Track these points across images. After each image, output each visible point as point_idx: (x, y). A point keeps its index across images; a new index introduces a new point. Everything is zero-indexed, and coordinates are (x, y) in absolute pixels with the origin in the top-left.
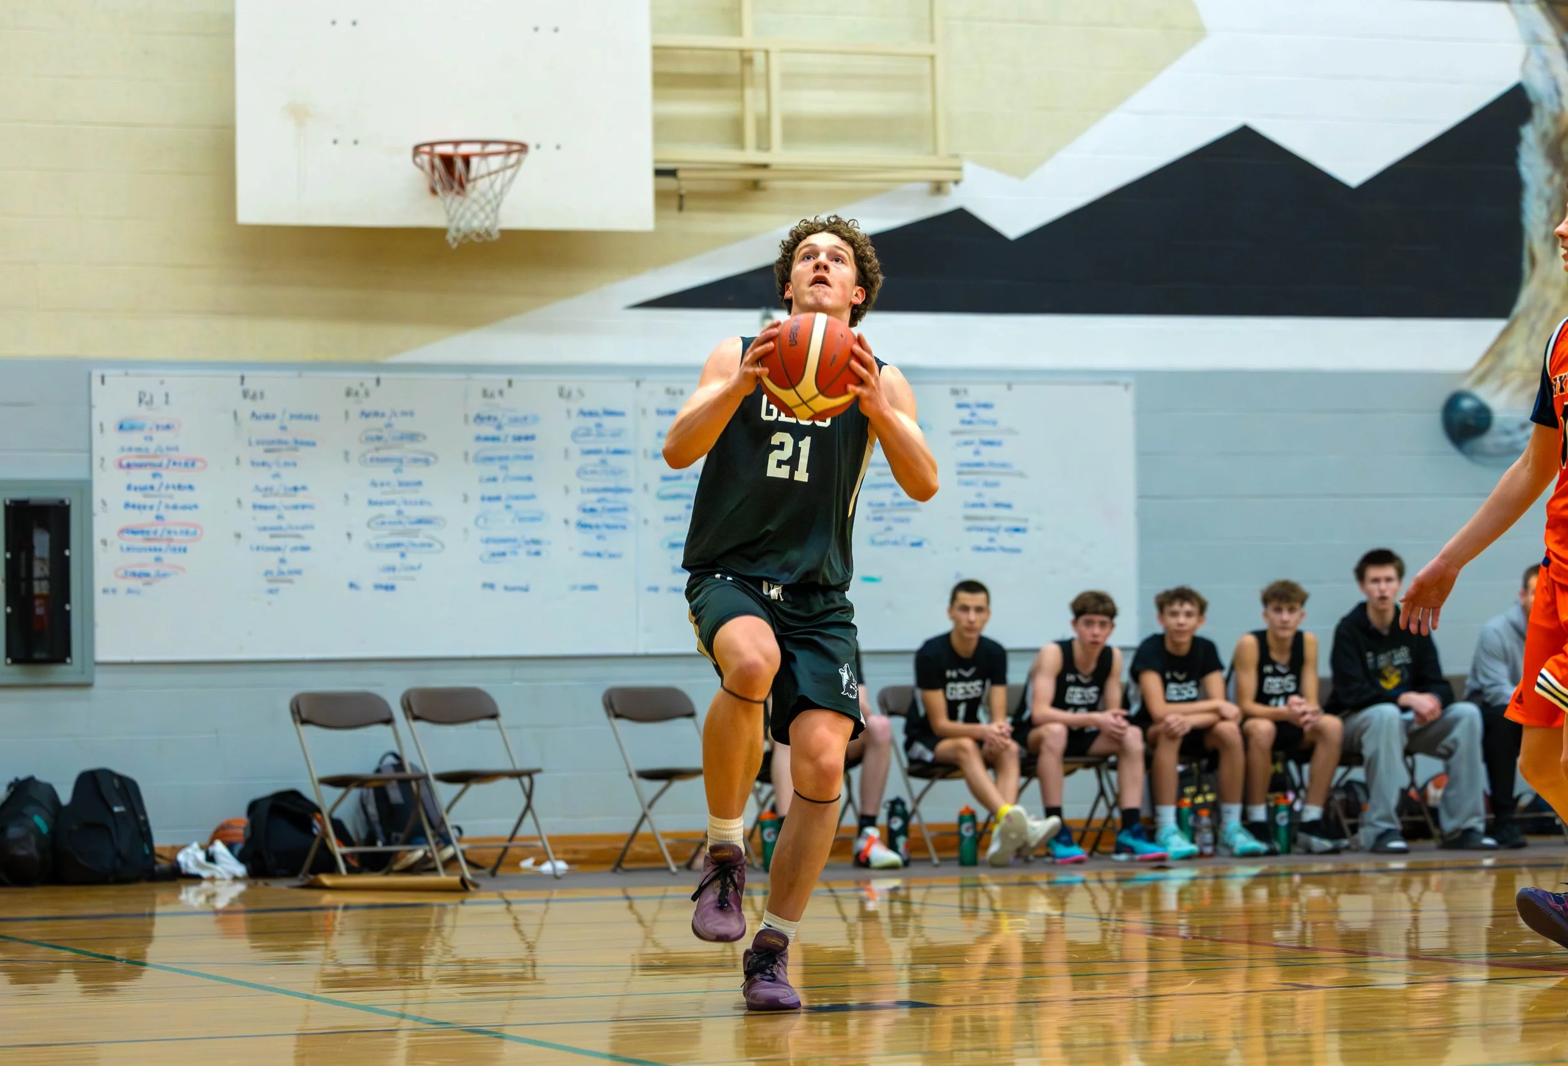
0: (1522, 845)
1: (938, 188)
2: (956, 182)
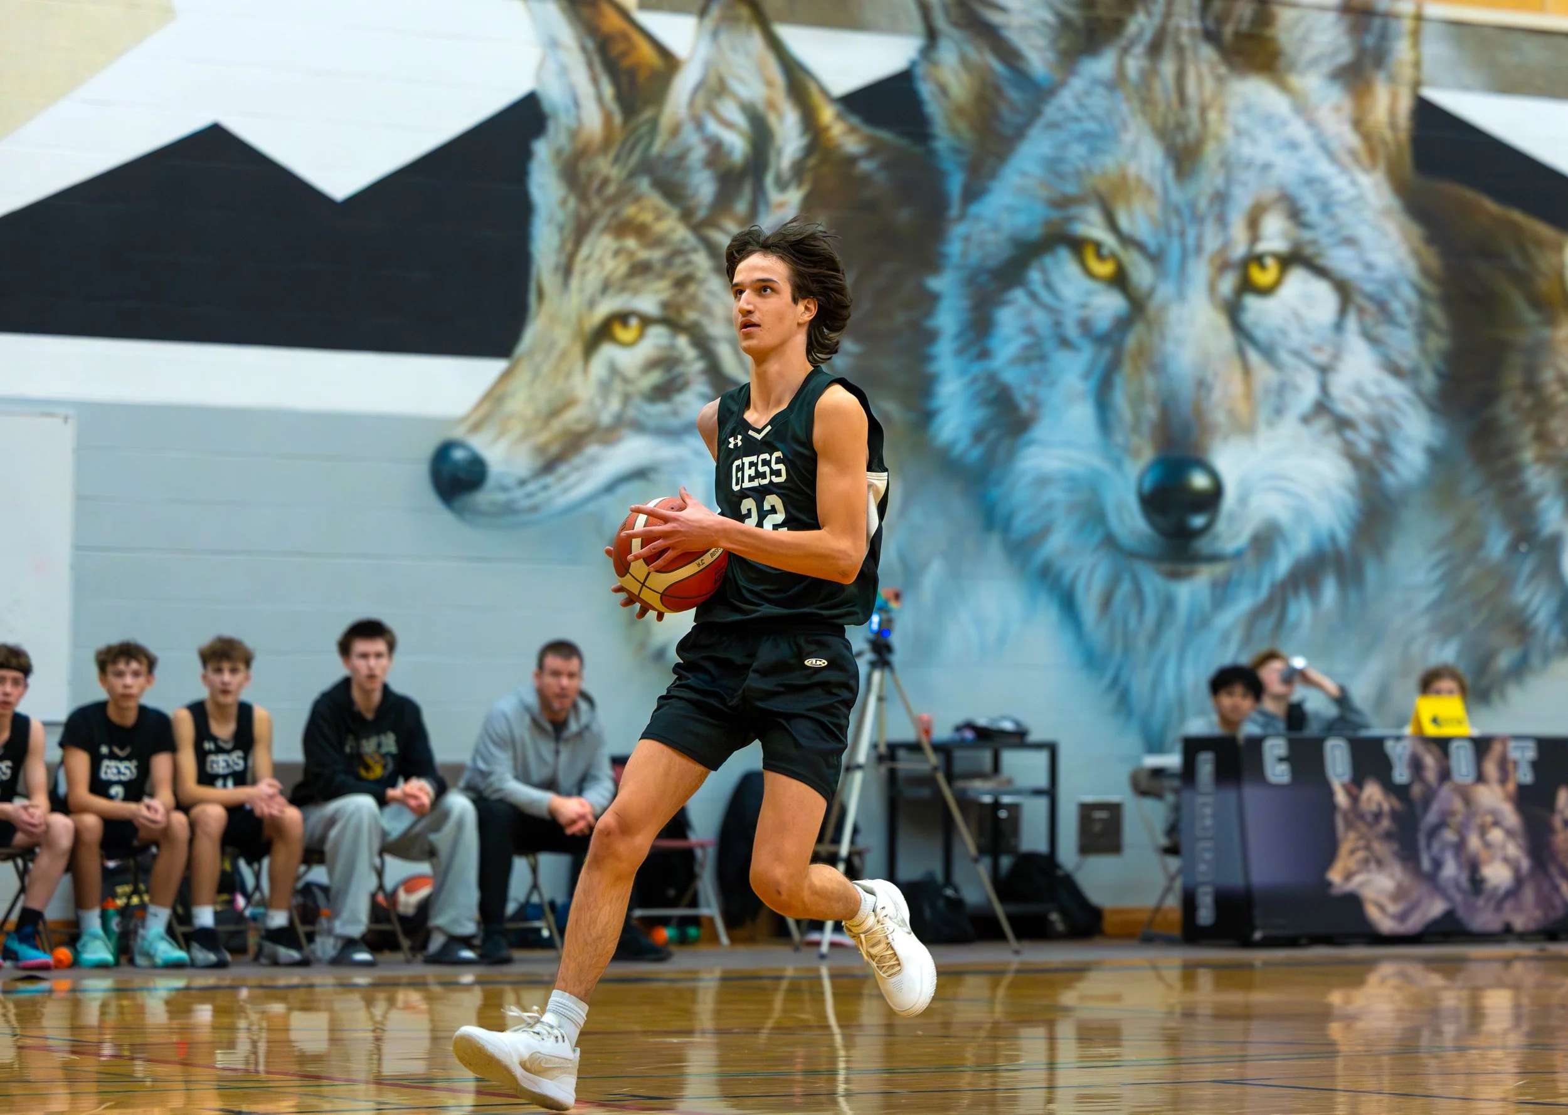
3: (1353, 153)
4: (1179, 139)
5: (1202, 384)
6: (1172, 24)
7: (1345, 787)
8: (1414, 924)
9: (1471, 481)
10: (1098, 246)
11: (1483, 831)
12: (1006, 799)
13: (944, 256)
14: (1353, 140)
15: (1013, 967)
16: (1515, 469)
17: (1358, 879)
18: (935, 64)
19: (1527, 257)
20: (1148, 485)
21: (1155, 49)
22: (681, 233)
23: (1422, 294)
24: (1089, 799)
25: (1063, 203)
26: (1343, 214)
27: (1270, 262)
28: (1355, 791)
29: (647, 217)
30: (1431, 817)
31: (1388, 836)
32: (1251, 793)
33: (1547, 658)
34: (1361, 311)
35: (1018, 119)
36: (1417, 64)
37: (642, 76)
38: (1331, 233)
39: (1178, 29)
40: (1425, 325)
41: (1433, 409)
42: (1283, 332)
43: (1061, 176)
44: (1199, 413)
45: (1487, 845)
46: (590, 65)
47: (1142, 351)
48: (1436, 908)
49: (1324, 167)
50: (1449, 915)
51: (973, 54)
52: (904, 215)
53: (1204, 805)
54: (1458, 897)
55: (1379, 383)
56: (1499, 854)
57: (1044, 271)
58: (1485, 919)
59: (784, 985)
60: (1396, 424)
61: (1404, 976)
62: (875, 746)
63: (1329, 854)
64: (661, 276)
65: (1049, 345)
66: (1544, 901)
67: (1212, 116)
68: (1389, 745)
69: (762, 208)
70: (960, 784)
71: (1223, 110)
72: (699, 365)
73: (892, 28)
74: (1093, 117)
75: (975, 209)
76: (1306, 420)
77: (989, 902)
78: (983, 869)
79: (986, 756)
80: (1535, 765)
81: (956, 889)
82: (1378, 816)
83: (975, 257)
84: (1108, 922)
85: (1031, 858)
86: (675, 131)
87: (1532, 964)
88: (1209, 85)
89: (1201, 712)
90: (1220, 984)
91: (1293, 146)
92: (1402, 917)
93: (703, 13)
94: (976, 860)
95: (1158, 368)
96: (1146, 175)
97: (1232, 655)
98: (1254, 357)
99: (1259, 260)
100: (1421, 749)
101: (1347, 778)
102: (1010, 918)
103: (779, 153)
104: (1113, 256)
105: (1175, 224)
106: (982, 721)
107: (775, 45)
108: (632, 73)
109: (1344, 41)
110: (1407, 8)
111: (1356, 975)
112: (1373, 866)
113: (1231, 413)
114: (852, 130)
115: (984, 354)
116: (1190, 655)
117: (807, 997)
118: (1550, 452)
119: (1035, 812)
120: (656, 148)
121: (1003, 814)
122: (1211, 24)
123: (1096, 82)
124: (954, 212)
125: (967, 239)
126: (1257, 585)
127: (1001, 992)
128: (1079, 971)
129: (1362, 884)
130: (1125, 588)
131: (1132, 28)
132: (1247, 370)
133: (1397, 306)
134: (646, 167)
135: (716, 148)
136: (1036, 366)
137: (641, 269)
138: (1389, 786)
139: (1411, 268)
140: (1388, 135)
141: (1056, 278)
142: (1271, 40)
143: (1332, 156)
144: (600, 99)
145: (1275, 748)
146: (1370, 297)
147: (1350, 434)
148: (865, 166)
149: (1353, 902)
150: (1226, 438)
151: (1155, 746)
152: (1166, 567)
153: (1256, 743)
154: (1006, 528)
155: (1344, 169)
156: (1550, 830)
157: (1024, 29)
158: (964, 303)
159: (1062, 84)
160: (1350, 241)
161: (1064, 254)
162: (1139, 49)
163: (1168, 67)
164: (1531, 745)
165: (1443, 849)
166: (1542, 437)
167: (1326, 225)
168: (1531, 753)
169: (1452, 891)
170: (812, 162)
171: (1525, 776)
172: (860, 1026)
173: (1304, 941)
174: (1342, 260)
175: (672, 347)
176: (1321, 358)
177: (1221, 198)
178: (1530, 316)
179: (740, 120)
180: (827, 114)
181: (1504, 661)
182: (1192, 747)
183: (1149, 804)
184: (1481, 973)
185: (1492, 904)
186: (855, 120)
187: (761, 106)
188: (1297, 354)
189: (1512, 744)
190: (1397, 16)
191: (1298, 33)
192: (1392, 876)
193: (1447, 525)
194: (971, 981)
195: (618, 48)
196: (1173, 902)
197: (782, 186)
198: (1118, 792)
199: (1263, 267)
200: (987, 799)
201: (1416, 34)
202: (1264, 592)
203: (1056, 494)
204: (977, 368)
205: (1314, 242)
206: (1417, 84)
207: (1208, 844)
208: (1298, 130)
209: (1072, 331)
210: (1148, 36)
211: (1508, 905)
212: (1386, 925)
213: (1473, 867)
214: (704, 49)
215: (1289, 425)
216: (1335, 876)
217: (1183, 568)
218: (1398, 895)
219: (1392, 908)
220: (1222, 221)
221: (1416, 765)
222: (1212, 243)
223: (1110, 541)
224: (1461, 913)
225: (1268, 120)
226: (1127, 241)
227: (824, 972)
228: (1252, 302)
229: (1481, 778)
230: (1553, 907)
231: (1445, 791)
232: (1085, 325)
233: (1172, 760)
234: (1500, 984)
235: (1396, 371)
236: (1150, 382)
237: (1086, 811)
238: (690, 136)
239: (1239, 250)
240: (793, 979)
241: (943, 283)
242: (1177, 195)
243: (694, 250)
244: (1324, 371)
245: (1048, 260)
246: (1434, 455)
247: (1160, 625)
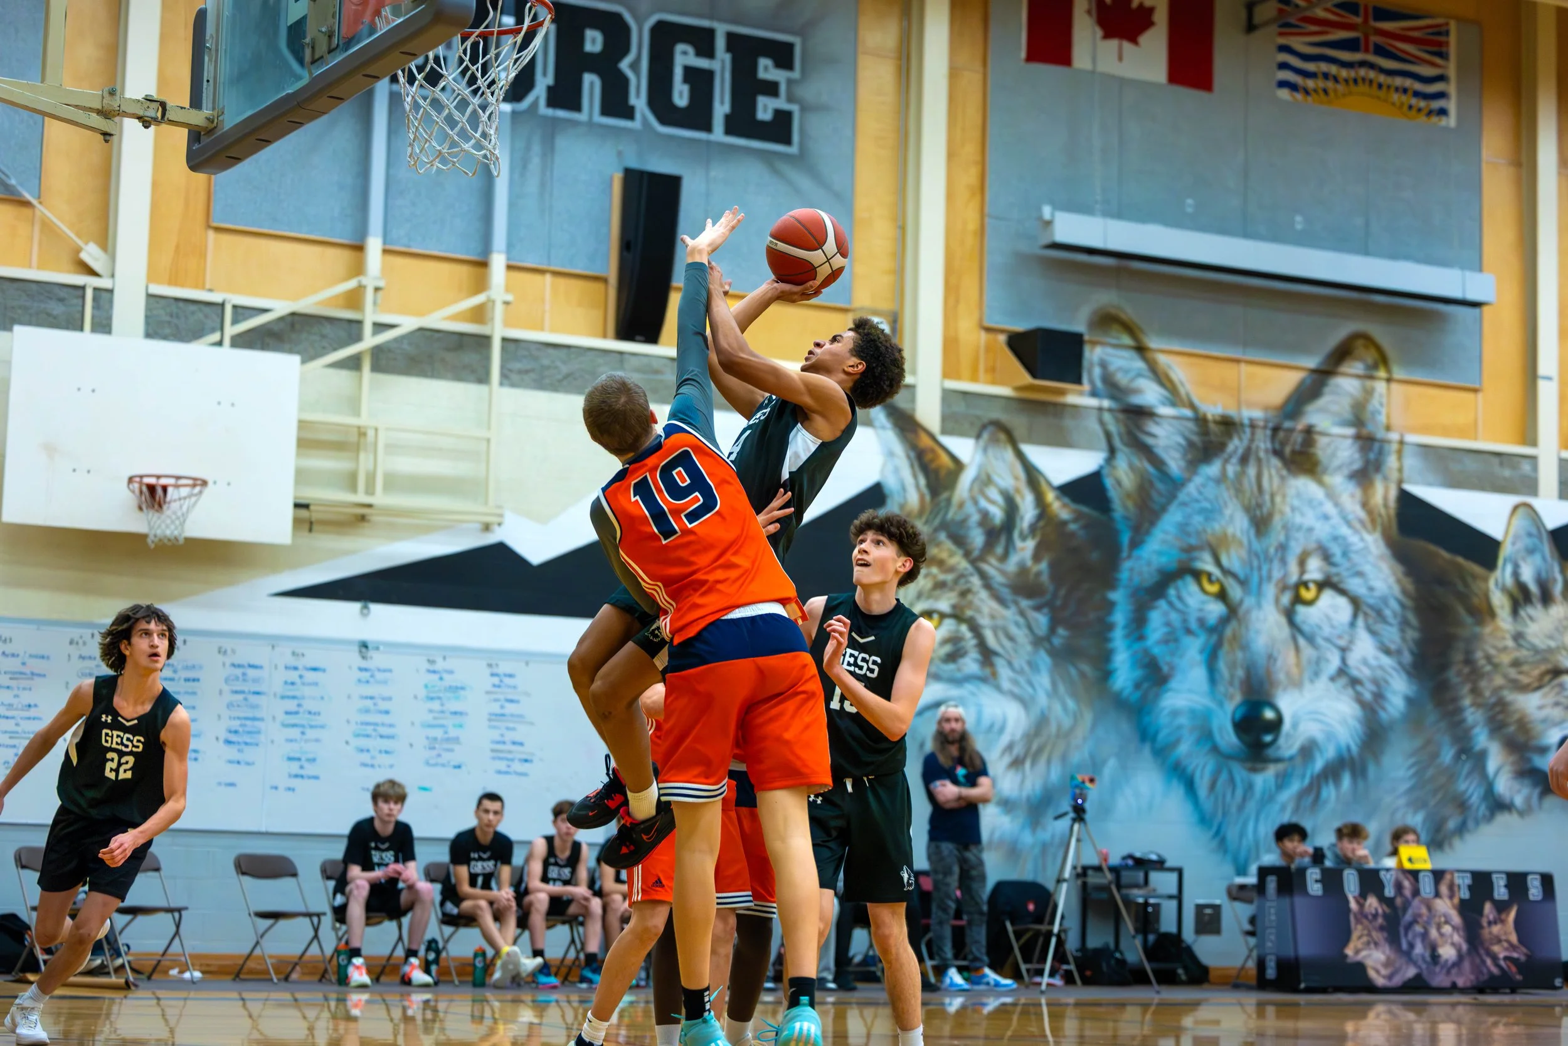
0: (853, 989)
1: (487, 528)
2: (499, 524)
3: (1362, 522)
4: (1258, 513)
5: (1271, 658)
6: (1254, 446)
7: (1355, 898)
8: (1397, 981)
9: (1432, 716)
10: (1209, 575)
11: (1439, 927)
12: (1152, 901)
13: (1117, 580)
14: (1362, 514)
15: (1156, 1001)
16: (1459, 710)
17: (1364, 953)
18: (1114, 467)
19: (1466, 585)
20: (1238, 715)
21: (1244, 460)
22: (964, 564)
23: (1402, 605)
24: (1201, 901)
25: (1189, 549)
26: (1355, 558)
27: (1312, 586)
28: (1362, 901)
29: (944, 555)
30: (1408, 917)
31: (1381, 928)
32: (1299, 901)
33: (1477, 823)
34: (1366, 614)
35: (1163, 500)
36: (1400, 470)
37: (943, 473)
38: (1348, 569)
39: (1258, 448)
40: (1404, 624)
41: (1409, 674)
42: (1320, 627)
43: (1188, 535)
44: (1269, 673)
45: (1442, 935)
46: (912, 466)
47: (1235, 637)
48: (1411, 972)
49: (1345, 531)
50: (1418, 977)
51: (1137, 462)
52: (1095, 556)
53: (1270, 907)
54: (1424, 966)
55: (1376, 658)
56: (1449, 941)
57: (1177, 589)
58: (1440, 979)
59: (1019, 1009)
60: (1387, 682)
61: (1390, 1012)
62: (1074, 868)
63: (1345, 937)
64: (952, 589)
65: (1180, 633)
66: (1477, 969)
67: (1278, 499)
68: (1382, 874)
69: (1011, 551)
70: (1124, 891)
71: (1284, 496)
72: (974, 642)
73: (1089, 446)
74: (1206, 499)
75: (1136, 553)
76: (1332, 679)
77: (1141, 961)
78: (1138, 942)
79: (1141, 875)
80: (1470, 888)
81: (1121, 953)
82: (1375, 916)
83: (1137, 580)
84: (1212, 975)
85: (1167, 936)
86: (961, 505)
87: (1468, 1008)
88: (1276, 481)
89: (1269, 851)
90: (1279, 1016)
91: (1326, 517)
92: (1390, 977)
93: (978, 437)
94: (1134, 937)
95: (1245, 647)
96: (1238, 534)
97: (1286, 818)
98: (1302, 641)
99: (1305, 584)
100: (1401, 877)
101: (1357, 893)
102: (1154, 972)
103: (1022, 518)
104: (1218, 580)
105: (1255, 563)
106: (1138, 854)
107: (1020, 456)
108: (936, 472)
109: (1357, 456)
110: (1394, 436)
111: (1361, 1011)
112: (1372, 946)
113: (1288, 674)
114: (1065, 505)
115: (1141, 638)
116: (1262, 817)
117: (1033, 1017)
118: (1479, 700)
119: (1169, 909)
120: (950, 515)
121: (1150, 909)
122: (1277, 446)
123: (1209, 478)
124: (1125, 554)
125: (1131, 570)
126: (1303, 776)
127: (1148, 1017)
128: (1195, 1005)
129: (1365, 957)
130: (1224, 776)
131: (1231, 447)
132: (1297, 649)
133: (1388, 613)
134: (944, 526)
135: (985, 516)
136: (1172, 645)
137: (940, 586)
138: (1382, 898)
139: (1396, 590)
140: (1383, 511)
141: (1184, 594)
142: (1313, 455)
143: (1349, 523)
144: (917, 486)
145: (1313, 874)
146: (1371, 607)
147: (1359, 688)
148: (1073, 527)
149: (1360, 967)
150: (1285, 689)
151: (1242, 871)
152: (1249, 765)
153: (1302, 871)
154: (1154, 739)
155: (1356, 531)
156: (1482, 927)
157: (1167, 448)
158: (1130, 607)
159: (1189, 480)
160: (1360, 574)
161: (1189, 581)
162: (1234, 460)
163: (1252, 471)
164: (1469, 875)
165: (1415, 936)
166: (1475, 691)
167: (1345, 564)
168: (1468, 881)
169: (1420, 962)
170: (1041, 524)
171: (1465, 894)
172: (1064, 1037)
173: (1330, 990)
174: (1355, 585)
175: (957, 631)
176: (1342, 643)
177: (1283, 548)
178: (1469, 620)
179: (999, 499)
180: (1050, 496)
181: (1451, 824)
182: (1263, 872)
183: (1238, 905)
184: (1439, 1012)
185: (1444, 971)
186: (1066, 500)
187: (1012, 492)
188: (1328, 640)
189: (1456, 875)
190: (1389, 442)
191: (1329, 451)
192: (1384, 953)
193: (1418, 743)
194: (1129, 1009)
195: (929, 456)
196: (1251, 964)
197: (1023, 538)
198: (1219, 898)
199: (1307, 588)
200: (1141, 900)
201: (1400, 454)
202: (1307, 781)
203: (1183, 720)
204: (1137, 646)
205: (1338, 574)
206: (1400, 482)
207: (1273, 931)
208: (1329, 508)
209: (1194, 625)
210: (1240, 451)
211: (1454, 971)
212: (1380, 981)
213: (1433, 949)
214: (979, 458)
215: (1323, 682)
216: (1349, 951)
217: (1259, 766)
218: (1387, 964)
219: (1384, 972)
220: (1283, 562)
221: (1399, 886)
222: (1277, 574)
223: (1215, 749)
224: (1425, 974)
225: (1310, 502)
226: (1226, 572)
227: (1043, 1001)
228: (1301, 609)
229: (1437, 895)
230: (1481, 972)
231: (1416, 902)
232: (1201, 622)
233: (1251, 879)
234: (1449, 1019)
235: (1387, 652)
236: (1240, 655)
237: (1200, 908)
238: (970, 508)
239: (1294, 578)
240: (1024, 1005)
241: (1117, 596)
242: (1256, 546)
243: (972, 575)
244: (1344, 650)
245: (1180, 583)
246: (1409, 701)
247: (1244, 799)
